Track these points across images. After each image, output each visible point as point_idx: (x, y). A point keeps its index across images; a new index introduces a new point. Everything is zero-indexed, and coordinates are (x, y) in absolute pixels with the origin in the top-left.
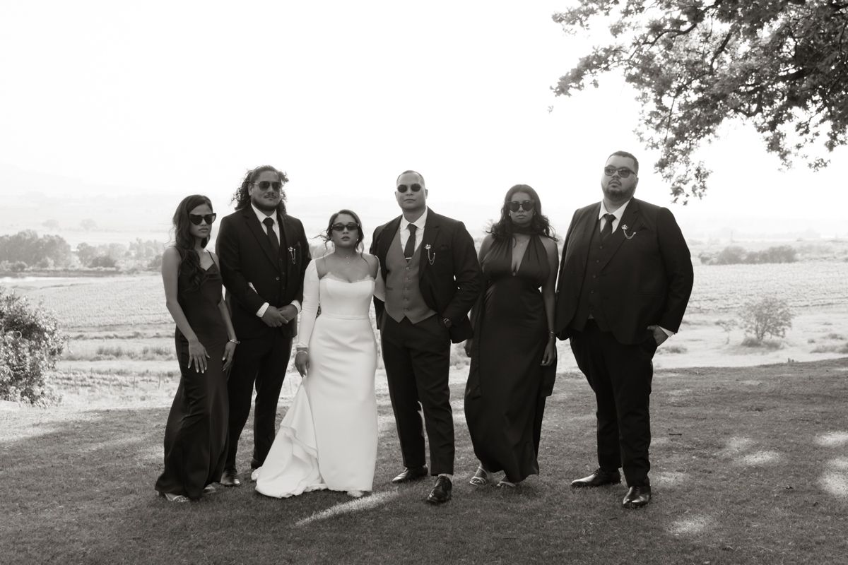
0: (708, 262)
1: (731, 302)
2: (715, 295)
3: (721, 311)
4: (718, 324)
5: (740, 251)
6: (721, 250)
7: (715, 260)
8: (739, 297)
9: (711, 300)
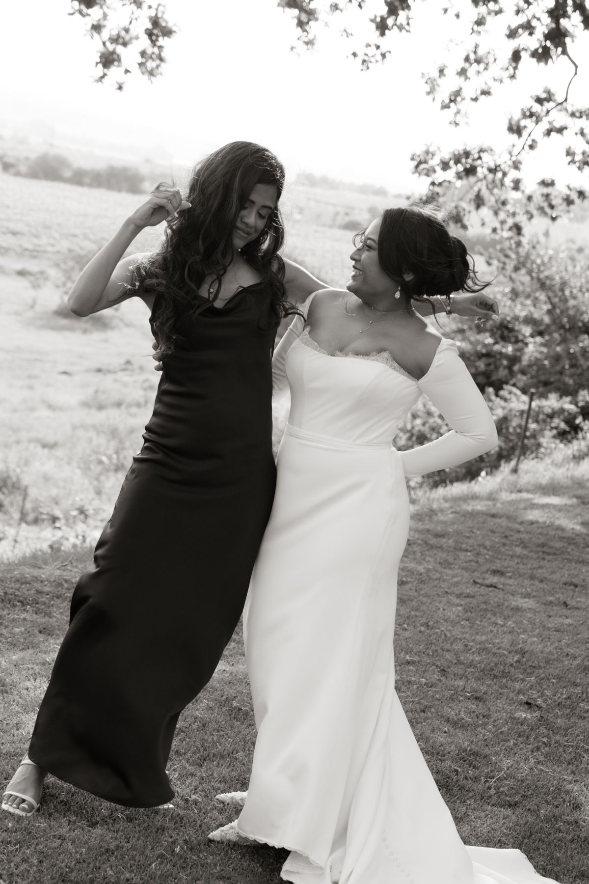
0: (12, 170)
1: (44, 241)
2: (19, 227)
3: (27, 253)
4: (22, 273)
5: (62, 162)
6: (33, 156)
7: (23, 169)
8: (56, 235)
9: (14, 233)
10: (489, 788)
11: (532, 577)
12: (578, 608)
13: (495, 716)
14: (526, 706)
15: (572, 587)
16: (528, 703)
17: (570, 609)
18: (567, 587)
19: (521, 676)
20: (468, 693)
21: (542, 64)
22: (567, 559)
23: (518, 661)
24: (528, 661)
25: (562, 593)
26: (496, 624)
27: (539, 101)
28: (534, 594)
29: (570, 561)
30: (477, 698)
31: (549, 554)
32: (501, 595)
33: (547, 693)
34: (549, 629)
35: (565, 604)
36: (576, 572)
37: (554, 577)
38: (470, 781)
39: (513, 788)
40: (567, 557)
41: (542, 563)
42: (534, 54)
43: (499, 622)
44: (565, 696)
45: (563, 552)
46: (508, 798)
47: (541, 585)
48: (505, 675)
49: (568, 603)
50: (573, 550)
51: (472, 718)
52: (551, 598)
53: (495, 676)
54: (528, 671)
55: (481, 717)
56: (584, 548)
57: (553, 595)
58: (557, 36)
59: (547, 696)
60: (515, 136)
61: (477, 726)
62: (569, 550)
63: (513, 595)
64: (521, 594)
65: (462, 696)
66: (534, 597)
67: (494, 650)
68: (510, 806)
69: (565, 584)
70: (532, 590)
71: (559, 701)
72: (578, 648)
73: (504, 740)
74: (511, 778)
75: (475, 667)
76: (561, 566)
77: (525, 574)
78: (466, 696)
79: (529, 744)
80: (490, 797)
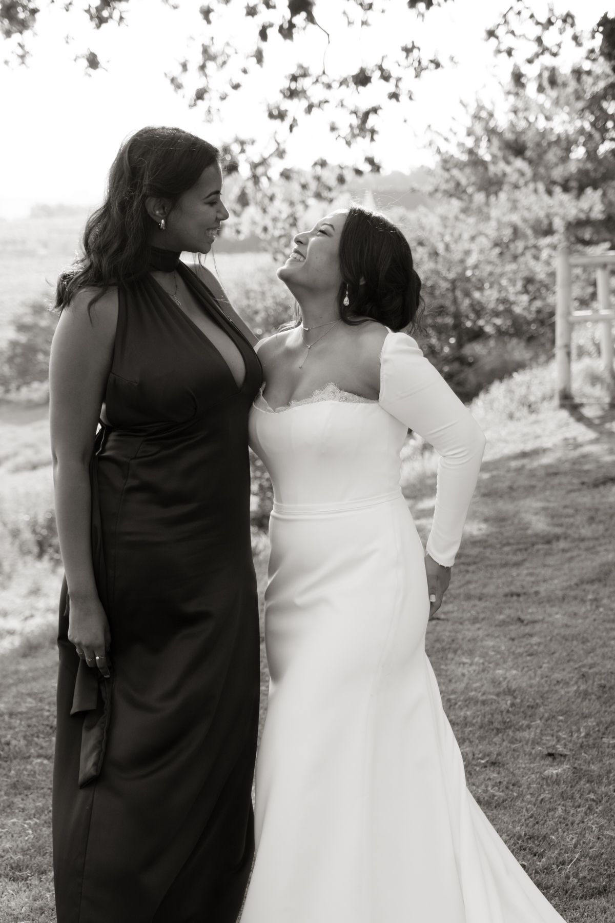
10: (568, 877)
11: (468, 597)
12: (534, 622)
13: (524, 781)
14: (550, 759)
15: (515, 598)
16: (550, 755)
17: (527, 624)
18: (509, 598)
19: (525, 723)
20: (482, 759)
22: (491, 566)
23: (512, 705)
24: (522, 701)
25: (510, 608)
26: (464, 664)
27: (295, 78)
28: (482, 616)
29: (494, 566)
30: (493, 764)
31: (469, 564)
32: (449, 626)
33: (562, 735)
34: (521, 655)
35: (520, 620)
36: (510, 579)
37: (490, 589)
38: (543, 876)
39: (592, 869)
40: (488, 563)
41: (468, 577)
42: (281, 29)
43: (465, 660)
44: (583, 735)
45: (482, 559)
46: (593, 885)
47: (482, 604)
48: (507, 725)
49: (523, 617)
50: (491, 553)
51: (503, 791)
52: (502, 617)
53: (498, 731)
54: (529, 713)
55: (511, 787)
56: (500, 548)
57: (501, 613)
59: (564, 739)
60: (278, 121)
61: (514, 799)
62: (488, 554)
63: (461, 623)
64: (469, 620)
65: (476, 765)
66: (483, 619)
67: (481, 698)
68: (600, 893)
69: (506, 595)
70: (478, 613)
71: (580, 740)
72: (564, 670)
73: (550, 810)
74: (586, 857)
75: (473, 725)
76: (489, 575)
77: (459, 595)
78: (480, 764)
79: (579, 807)
80: (574, 888)
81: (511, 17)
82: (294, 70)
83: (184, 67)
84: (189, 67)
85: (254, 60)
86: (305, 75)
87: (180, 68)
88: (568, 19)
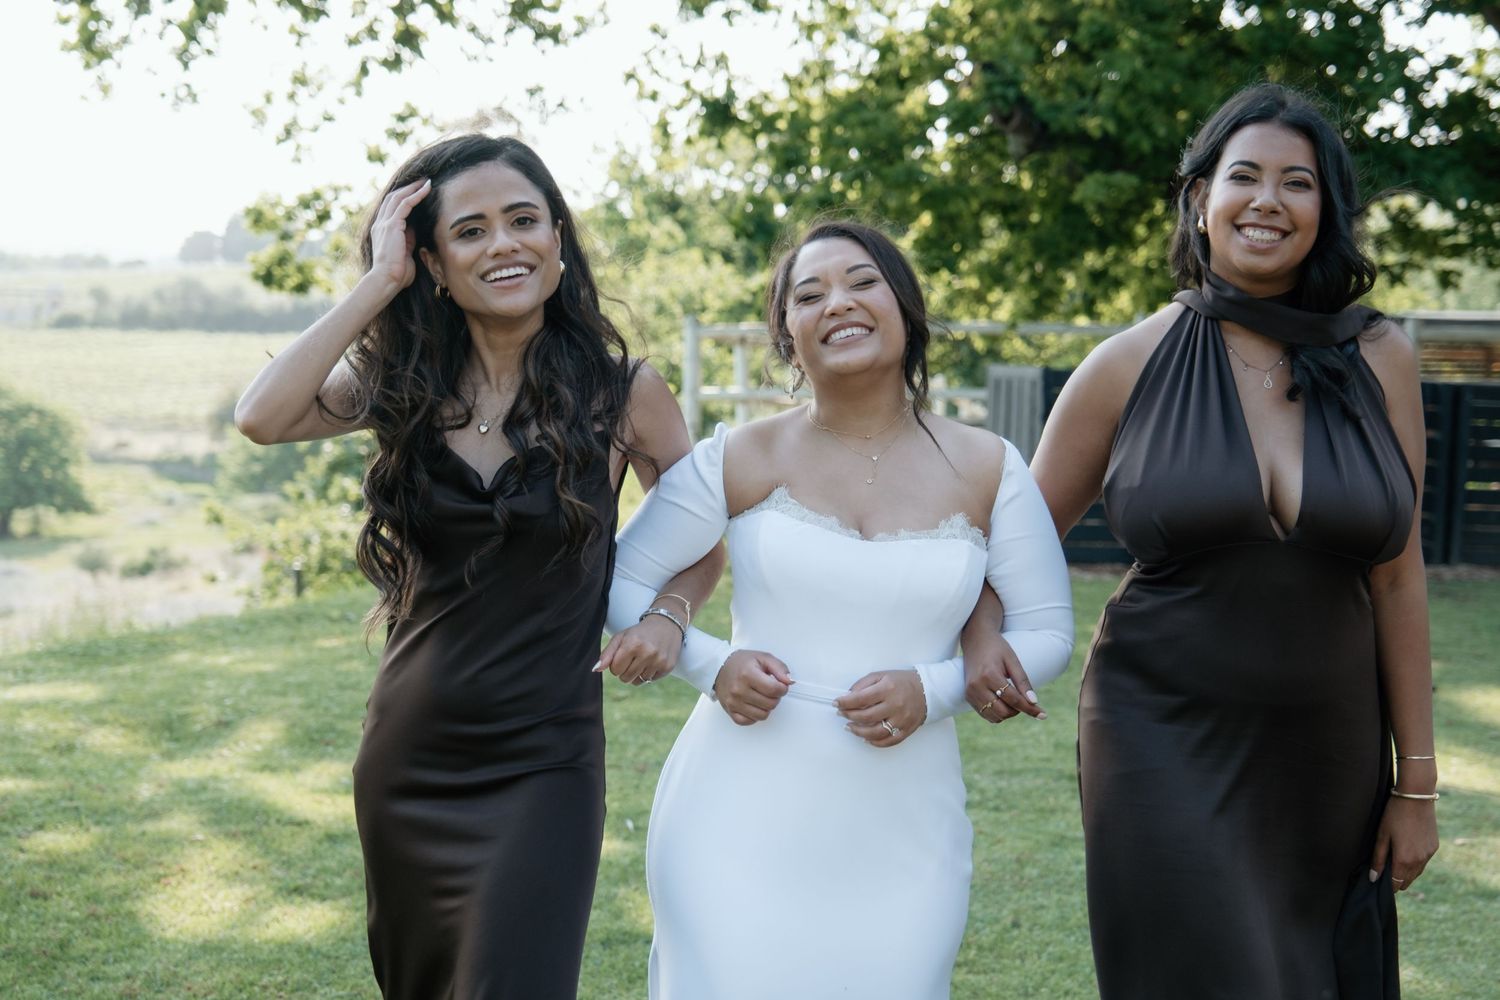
21: (395, 73)
27: (401, 119)
42: (385, 63)
58: (408, 38)
60: (378, 164)
81: (655, 56)
82: (400, 109)
83: (268, 100)
84: (273, 98)
85: (352, 90)
86: (413, 113)
87: (264, 100)
88: (721, 60)
